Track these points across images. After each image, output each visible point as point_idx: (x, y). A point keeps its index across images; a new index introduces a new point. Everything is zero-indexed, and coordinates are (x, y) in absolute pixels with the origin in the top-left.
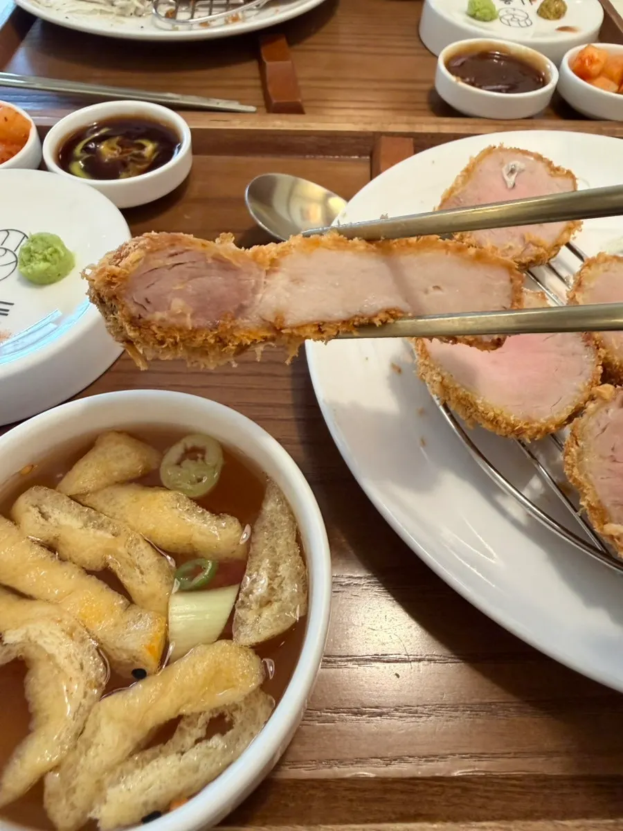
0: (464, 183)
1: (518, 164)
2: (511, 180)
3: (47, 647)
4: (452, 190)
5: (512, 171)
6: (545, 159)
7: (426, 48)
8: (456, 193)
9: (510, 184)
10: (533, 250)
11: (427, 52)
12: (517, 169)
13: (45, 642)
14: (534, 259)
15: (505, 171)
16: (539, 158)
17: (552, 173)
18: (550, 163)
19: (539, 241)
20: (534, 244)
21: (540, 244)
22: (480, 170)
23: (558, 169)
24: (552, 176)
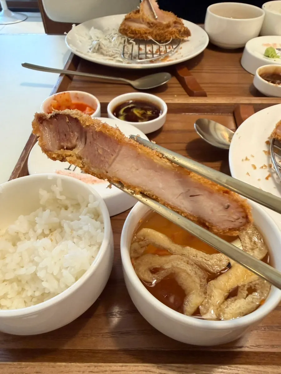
3: (183, 268)
7: (245, 70)
11: (245, 72)
13: (180, 266)
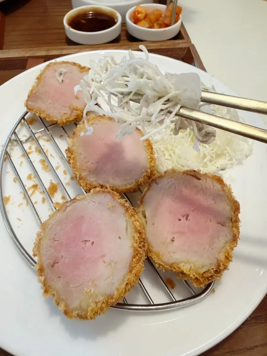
0: (37, 86)
1: (63, 70)
2: (60, 79)
4: (32, 91)
5: (61, 74)
6: (77, 64)
8: (34, 92)
9: (60, 81)
10: (75, 113)
12: (63, 72)
14: (76, 117)
15: (57, 74)
16: (74, 64)
17: (81, 70)
18: (80, 66)
19: (77, 108)
20: (75, 110)
21: (78, 109)
22: (45, 77)
23: (84, 68)
24: (81, 72)
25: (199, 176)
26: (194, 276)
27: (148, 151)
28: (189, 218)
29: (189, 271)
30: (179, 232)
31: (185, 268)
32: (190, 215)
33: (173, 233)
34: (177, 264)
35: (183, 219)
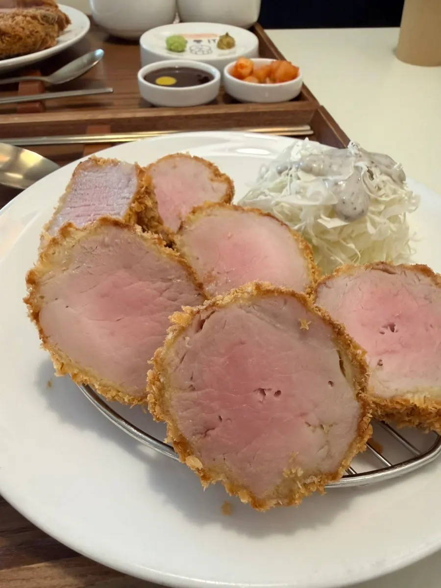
25: (391, 270)
26: (436, 408)
27: (306, 257)
28: (396, 328)
29: (425, 403)
30: (386, 352)
31: (417, 400)
32: (395, 324)
33: (379, 354)
34: (402, 396)
35: (388, 332)
